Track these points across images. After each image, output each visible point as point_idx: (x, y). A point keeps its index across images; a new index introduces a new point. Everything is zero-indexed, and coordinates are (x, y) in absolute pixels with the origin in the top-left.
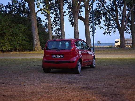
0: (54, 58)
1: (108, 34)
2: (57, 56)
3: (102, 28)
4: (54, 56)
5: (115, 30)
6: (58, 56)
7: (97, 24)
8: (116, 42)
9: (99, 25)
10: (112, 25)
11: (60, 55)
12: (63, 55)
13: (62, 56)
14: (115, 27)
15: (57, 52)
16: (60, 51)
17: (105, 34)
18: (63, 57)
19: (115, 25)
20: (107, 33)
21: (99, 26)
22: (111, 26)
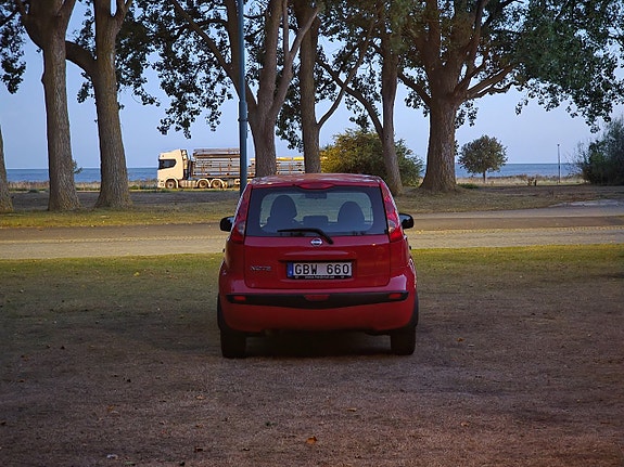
0: (301, 277)
1: (178, 129)
2: (314, 271)
3: (152, 101)
4: (298, 270)
5: (213, 113)
6: (322, 270)
7: (130, 84)
8: (164, 164)
9: (139, 89)
10: (198, 91)
11: (334, 265)
12: (349, 264)
13: (345, 269)
14: (213, 101)
15: (317, 248)
16: (331, 242)
17: (164, 131)
18: (350, 274)
19: (212, 87)
20: (173, 126)
21: (137, 93)
22: (193, 95)
